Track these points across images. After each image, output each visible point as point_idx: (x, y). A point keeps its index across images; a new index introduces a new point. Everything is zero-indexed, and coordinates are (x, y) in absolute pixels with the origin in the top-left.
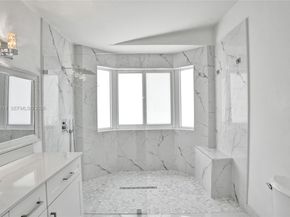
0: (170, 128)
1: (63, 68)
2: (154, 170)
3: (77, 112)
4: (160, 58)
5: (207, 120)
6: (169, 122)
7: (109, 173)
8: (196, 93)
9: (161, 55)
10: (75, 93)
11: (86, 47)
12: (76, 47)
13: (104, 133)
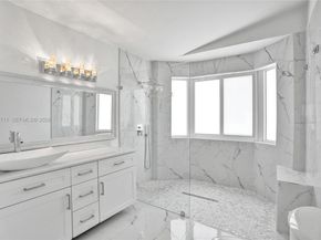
0: (251, 140)
1: (139, 83)
2: (229, 186)
3: (153, 119)
4: (239, 60)
5: (292, 132)
6: (251, 134)
7: (181, 178)
8: (280, 98)
9: (238, 56)
10: (152, 103)
11: (162, 62)
12: (154, 64)
13: (178, 140)
